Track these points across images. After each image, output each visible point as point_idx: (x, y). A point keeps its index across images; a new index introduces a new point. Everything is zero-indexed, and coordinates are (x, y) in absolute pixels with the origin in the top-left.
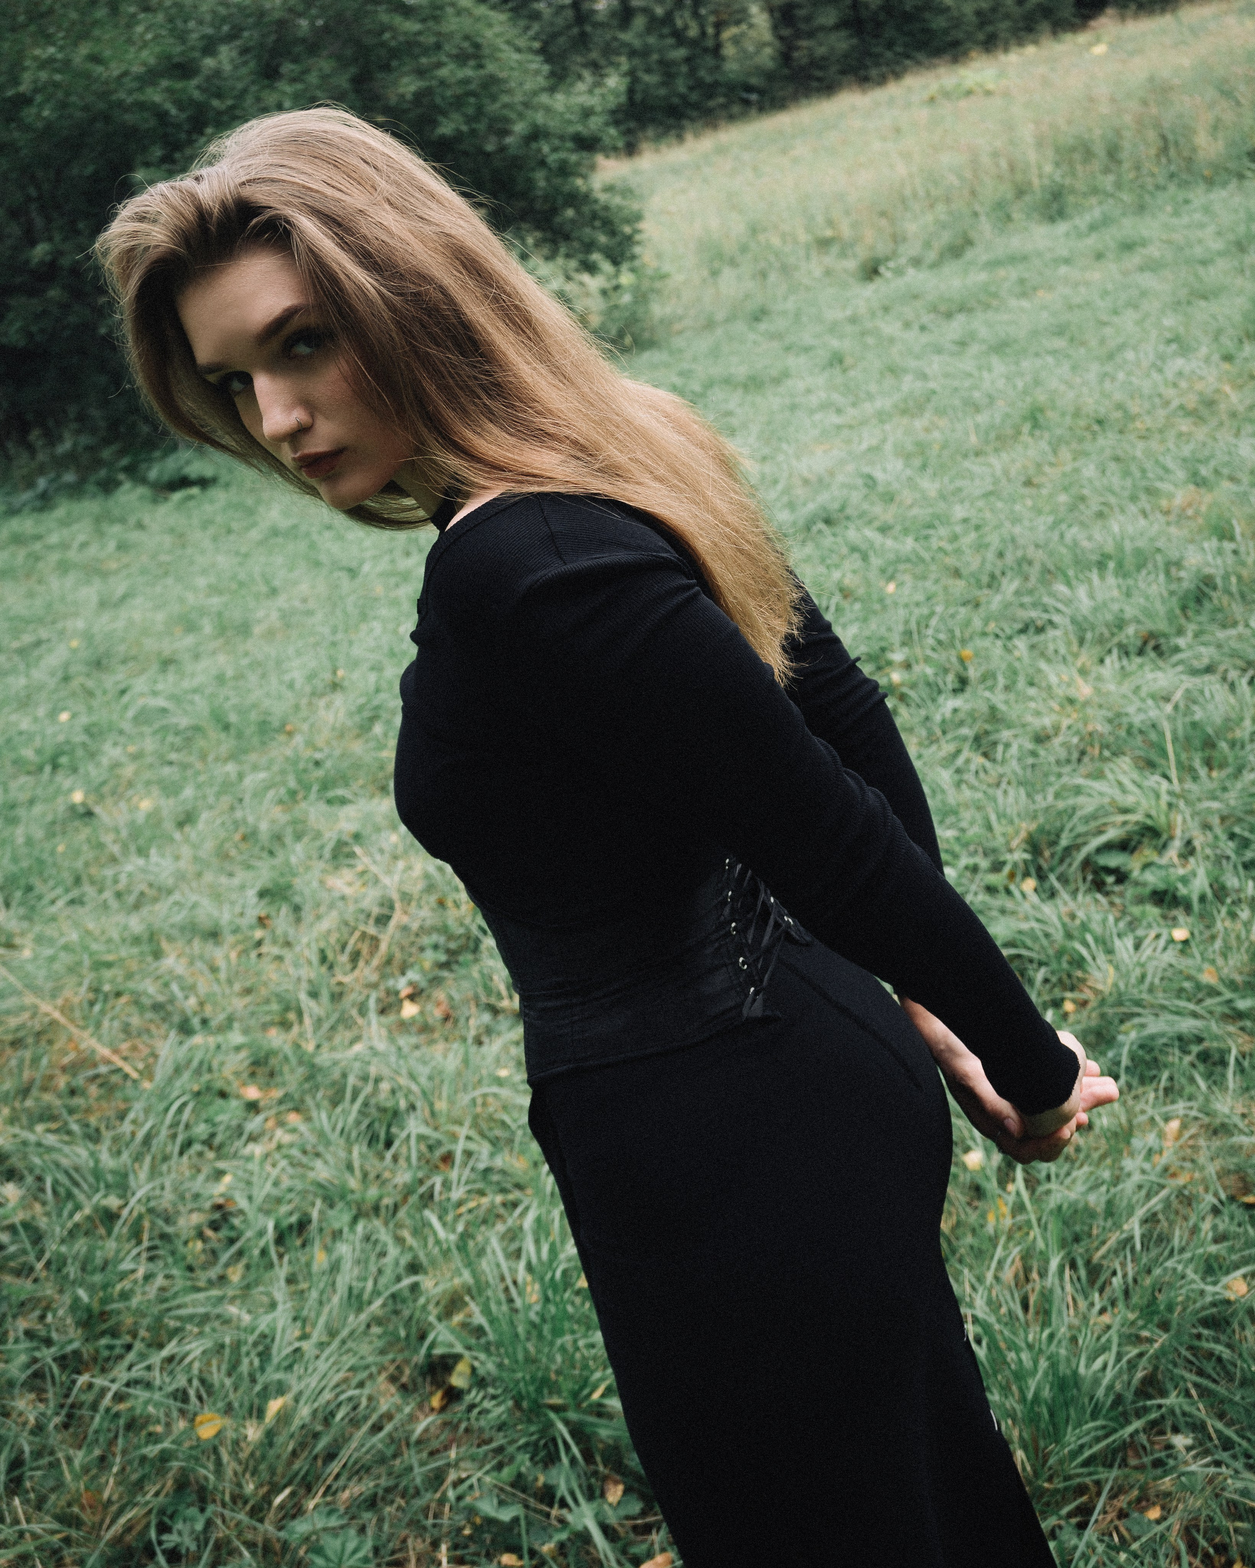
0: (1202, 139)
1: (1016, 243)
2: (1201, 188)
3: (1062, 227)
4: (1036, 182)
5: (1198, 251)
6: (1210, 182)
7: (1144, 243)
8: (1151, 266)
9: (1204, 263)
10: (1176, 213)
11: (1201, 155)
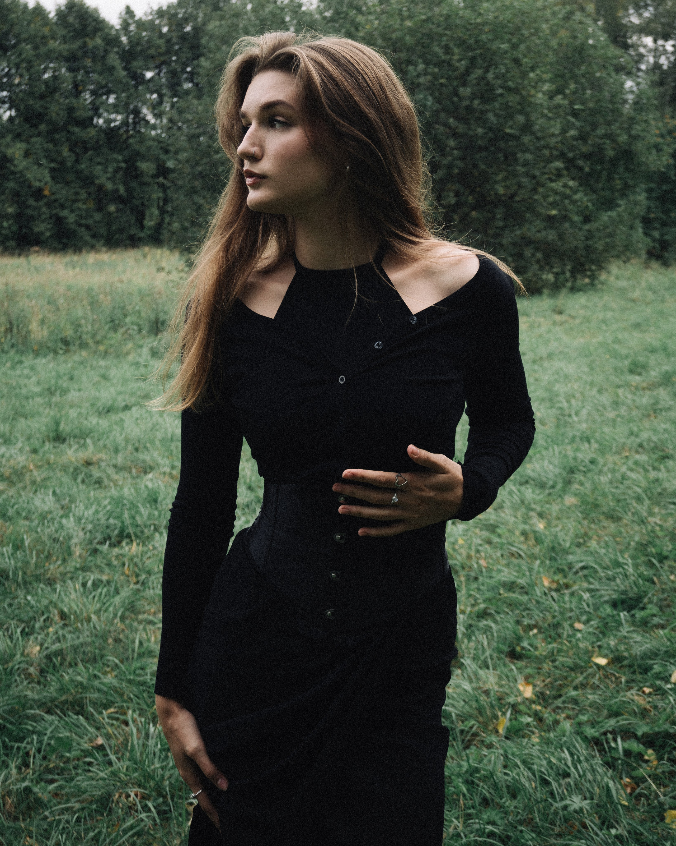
0: (34, 326)
2: (31, 356)
5: (24, 391)
6: (37, 353)
9: (27, 398)
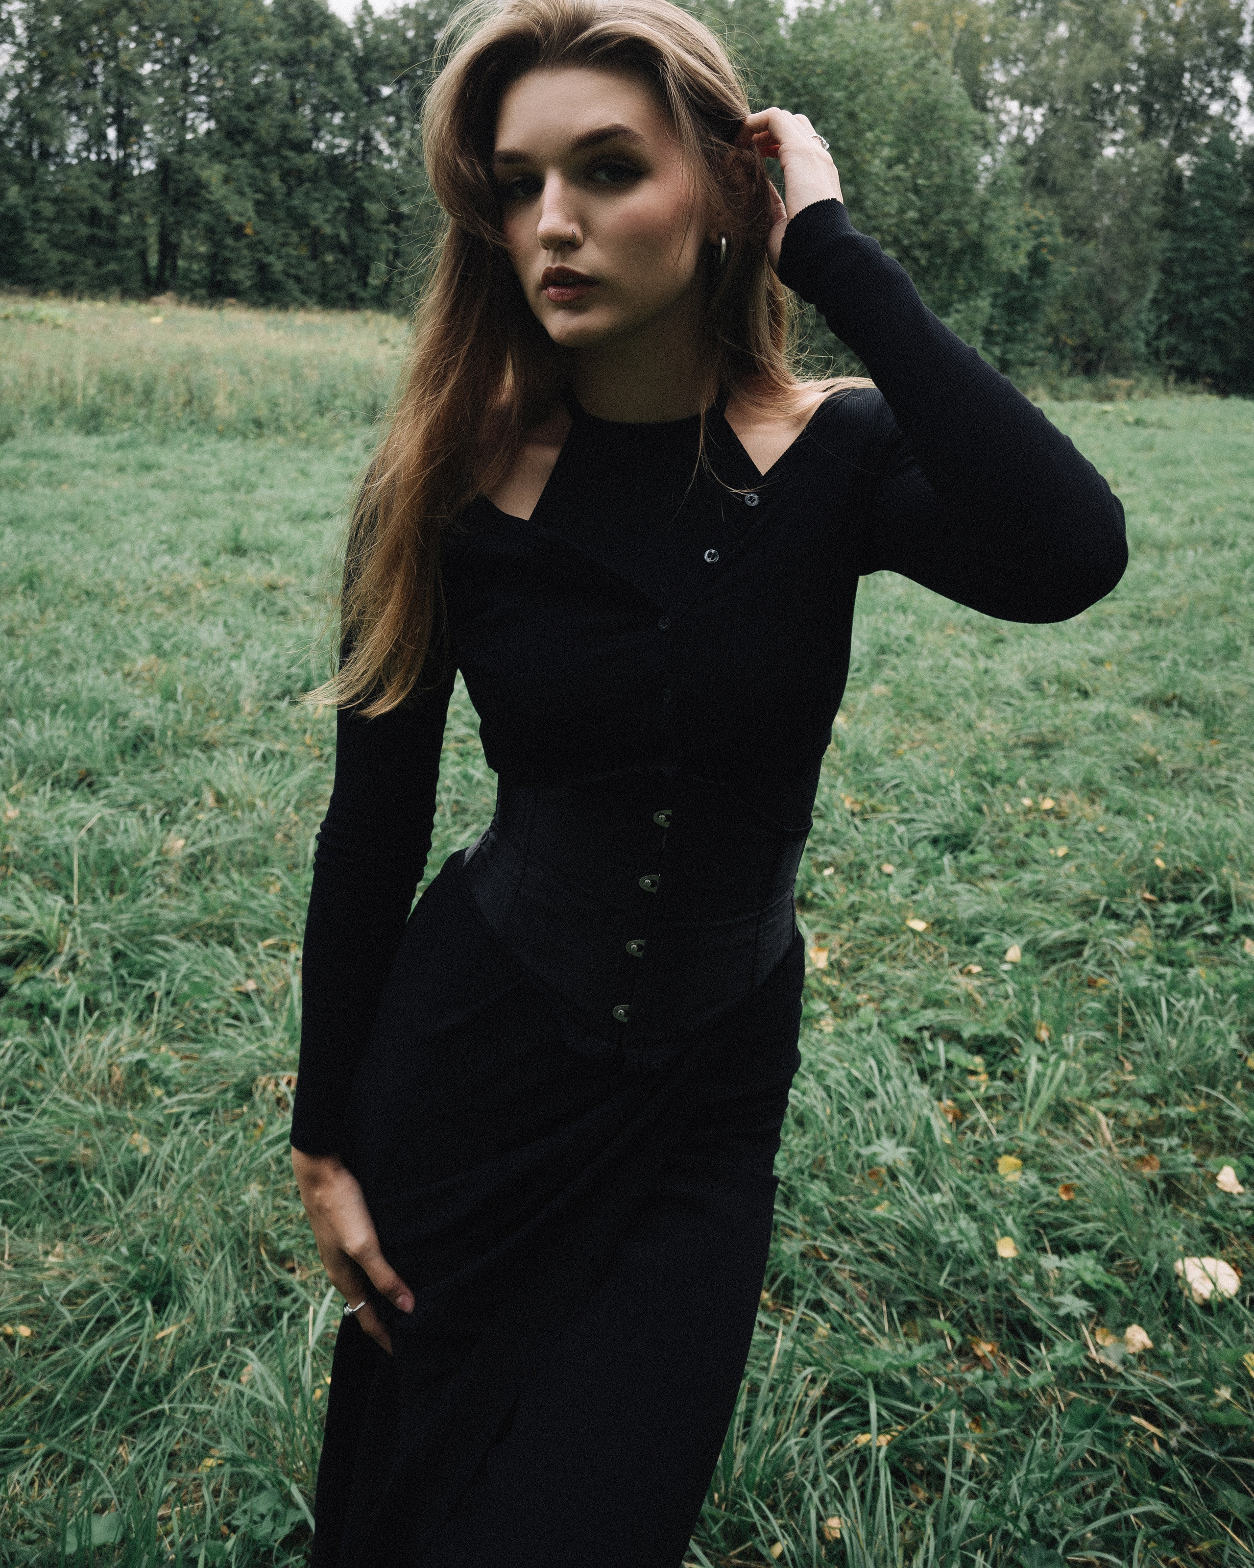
0: (220, 400)
1: (51, 443)
2: (214, 438)
3: (95, 440)
4: (79, 397)
5: (201, 483)
6: (221, 435)
7: (159, 467)
8: (162, 486)
9: (204, 492)
10: (190, 451)
11: (217, 412)
